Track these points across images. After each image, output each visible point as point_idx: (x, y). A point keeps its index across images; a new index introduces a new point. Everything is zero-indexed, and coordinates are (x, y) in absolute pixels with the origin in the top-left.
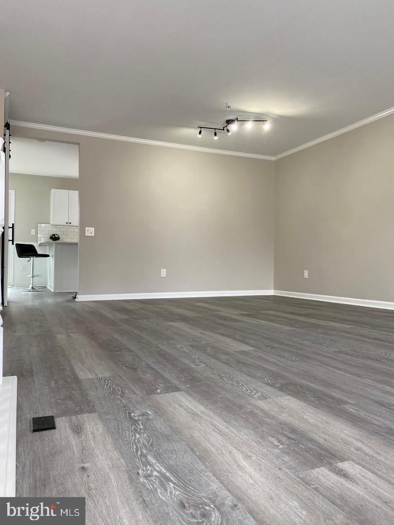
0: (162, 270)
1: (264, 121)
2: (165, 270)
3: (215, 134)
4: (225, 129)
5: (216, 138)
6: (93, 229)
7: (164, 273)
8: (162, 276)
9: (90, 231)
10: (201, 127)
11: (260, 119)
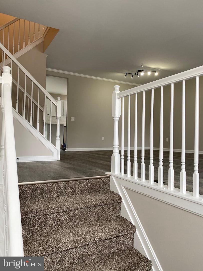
0: (103, 137)
1: (155, 71)
2: (104, 137)
3: (132, 76)
4: (137, 74)
5: (132, 78)
6: (74, 118)
7: (103, 138)
8: (103, 140)
9: (73, 119)
10: (126, 73)
11: (154, 71)
